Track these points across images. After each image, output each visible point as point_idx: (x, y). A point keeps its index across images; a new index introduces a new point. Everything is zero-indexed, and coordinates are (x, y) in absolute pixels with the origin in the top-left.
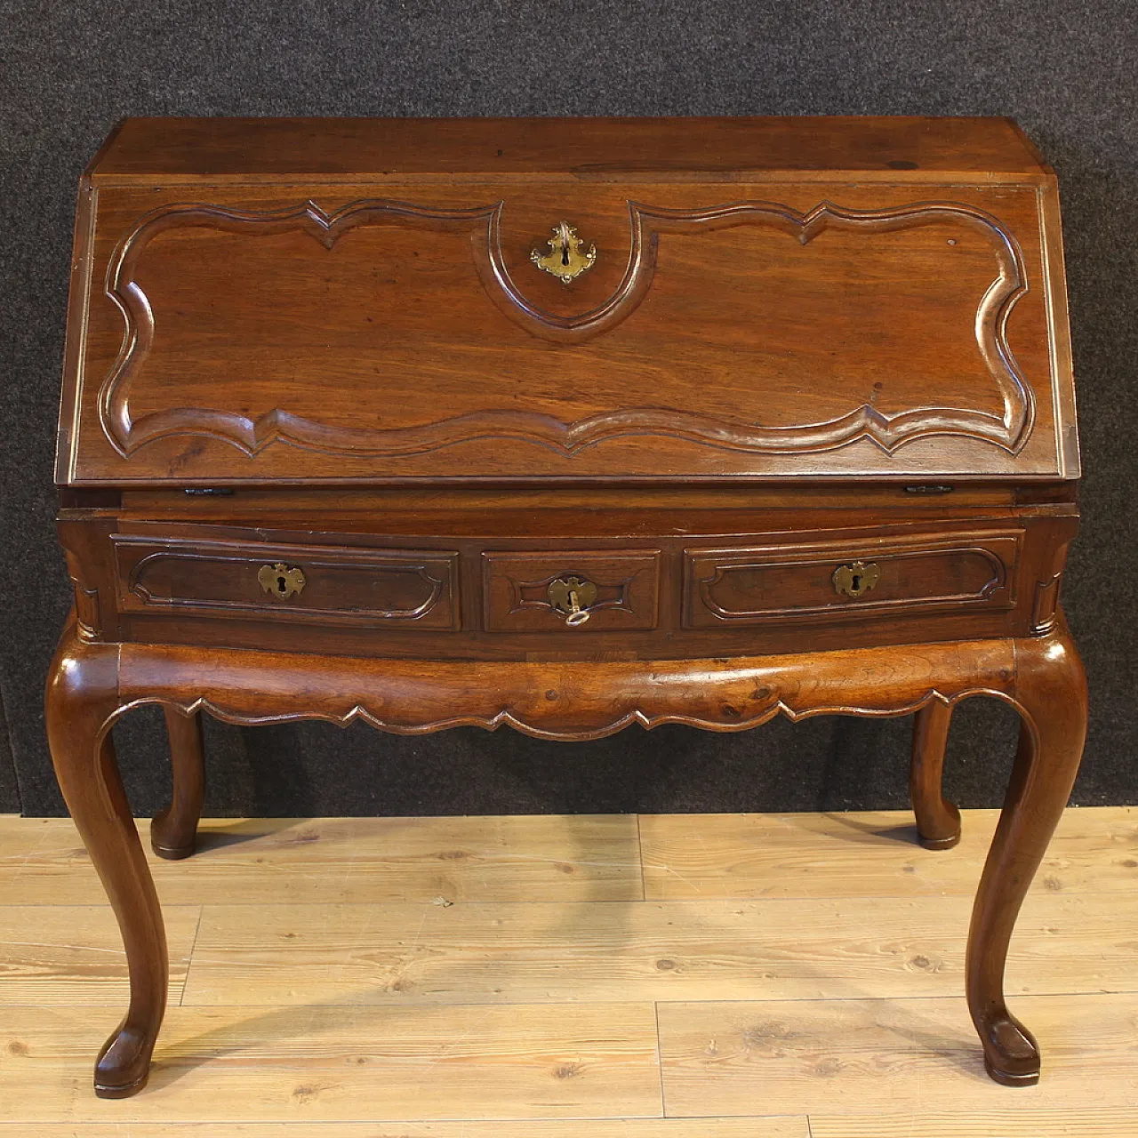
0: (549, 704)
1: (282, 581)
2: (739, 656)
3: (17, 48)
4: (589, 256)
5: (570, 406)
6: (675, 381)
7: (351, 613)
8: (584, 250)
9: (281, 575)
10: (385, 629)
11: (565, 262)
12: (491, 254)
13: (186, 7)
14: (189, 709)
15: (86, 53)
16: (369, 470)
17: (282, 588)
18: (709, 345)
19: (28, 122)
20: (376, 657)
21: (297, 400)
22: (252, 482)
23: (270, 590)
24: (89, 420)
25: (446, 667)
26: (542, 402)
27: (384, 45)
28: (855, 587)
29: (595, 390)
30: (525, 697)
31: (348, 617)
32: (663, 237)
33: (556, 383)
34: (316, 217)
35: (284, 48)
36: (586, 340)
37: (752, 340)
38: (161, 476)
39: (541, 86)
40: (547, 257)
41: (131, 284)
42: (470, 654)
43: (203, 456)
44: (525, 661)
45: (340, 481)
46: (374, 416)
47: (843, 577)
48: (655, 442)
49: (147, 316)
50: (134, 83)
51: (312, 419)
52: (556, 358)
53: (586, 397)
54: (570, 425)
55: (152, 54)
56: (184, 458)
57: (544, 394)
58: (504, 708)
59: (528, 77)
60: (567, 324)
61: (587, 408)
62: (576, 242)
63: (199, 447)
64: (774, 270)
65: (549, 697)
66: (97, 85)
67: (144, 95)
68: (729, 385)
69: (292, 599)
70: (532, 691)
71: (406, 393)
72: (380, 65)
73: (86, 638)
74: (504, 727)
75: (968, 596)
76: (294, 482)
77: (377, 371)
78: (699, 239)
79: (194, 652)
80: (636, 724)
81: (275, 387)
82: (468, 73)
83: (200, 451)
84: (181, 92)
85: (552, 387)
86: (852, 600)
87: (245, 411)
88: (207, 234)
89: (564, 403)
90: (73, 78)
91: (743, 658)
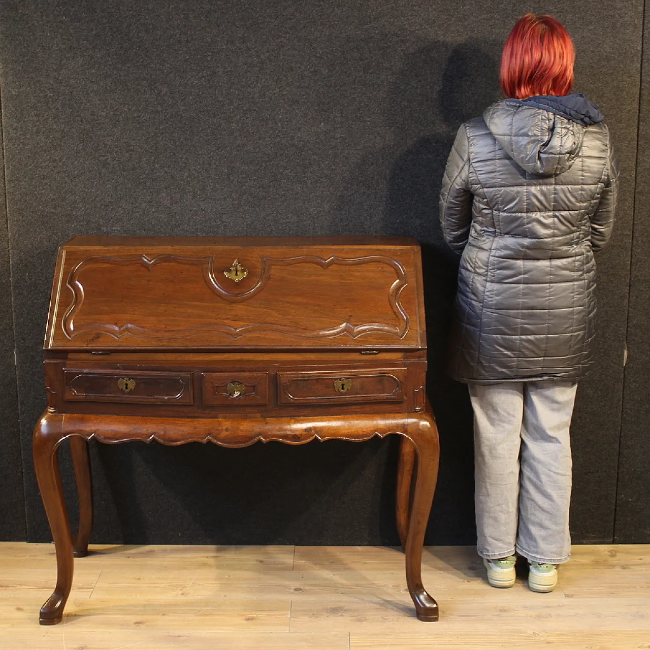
0: (227, 433)
1: (127, 384)
2: (300, 417)
3: (53, 211)
4: (245, 273)
5: (236, 323)
6: (276, 315)
7: (152, 397)
8: (243, 271)
9: (126, 382)
10: (165, 405)
11: (236, 275)
12: (209, 272)
13: (117, 196)
14: (89, 438)
15: (79, 213)
16: (161, 344)
17: (127, 388)
18: (288, 302)
19: (55, 239)
20: (161, 416)
21: (135, 321)
22: (117, 348)
23: (122, 389)
24: (58, 327)
25: (189, 420)
26: (226, 321)
27: (191, 211)
28: (343, 389)
29: (246, 318)
30: (217, 430)
31: (151, 399)
32: (273, 267)
33: (232, 315)
34: (146, 260)
35: (153, 212)
36: (243, 301)
37: (305, 301)
38: (84, 346)
39: (250, 227)
40: (230, 273)
41: (77, 282)
42: (197, 415)
43: (100, 339)
44: (217, 418)
45: (150, 348)
46: (164, 326)
47: (338, 384)
48: (267, 335)
49: (81, 293)
50: (96, 225)
51: (141, 327)
52: (231, 307)
53: (243, 320)
54: (236, 329)
55: (104, 213)
56: (93, 340)
57: (227, 319)
58: (209, 434)
59: (245, 224)
60: (236, 295)
61: (243, 323)
62: (240, 268)
63: (98, 336)
64: (313, 278)
65: (227, 430)
66: (82, 225)
67: (99, 229)
68: (296, 316)
69: (131, 393)
70: (220, 428)
71: (176, 318)
72: (189, 219)
73: (51, 412)
74: (209, 442)
75: (387, 394)
76: (133, 348)
77: (165, 311)
78: (286, 267)
79: (92, 416)
80: (260, 441)
81: (127, 316)
82: (223, 222)
83: (99, 337)
84: (114, 228)
85: (230, 317)
86: (342, 394)
87: (116, 324)
88: (105, 265)
89: (234, 322)
90: (73, 223)
91: (302, 417)
